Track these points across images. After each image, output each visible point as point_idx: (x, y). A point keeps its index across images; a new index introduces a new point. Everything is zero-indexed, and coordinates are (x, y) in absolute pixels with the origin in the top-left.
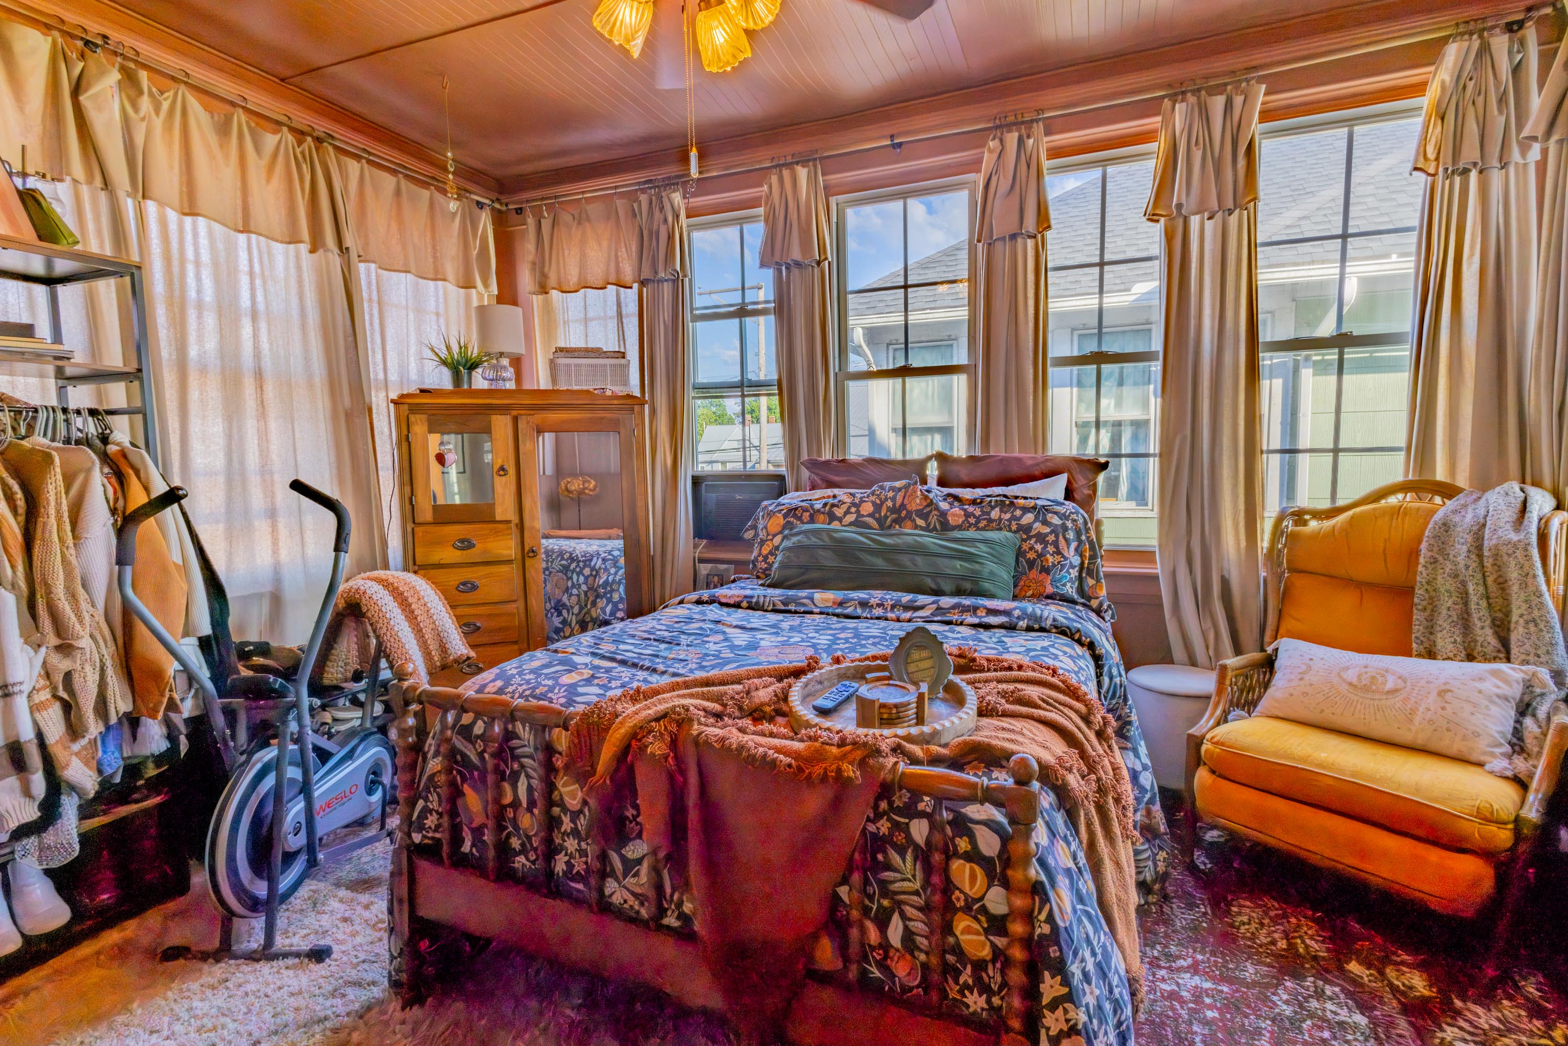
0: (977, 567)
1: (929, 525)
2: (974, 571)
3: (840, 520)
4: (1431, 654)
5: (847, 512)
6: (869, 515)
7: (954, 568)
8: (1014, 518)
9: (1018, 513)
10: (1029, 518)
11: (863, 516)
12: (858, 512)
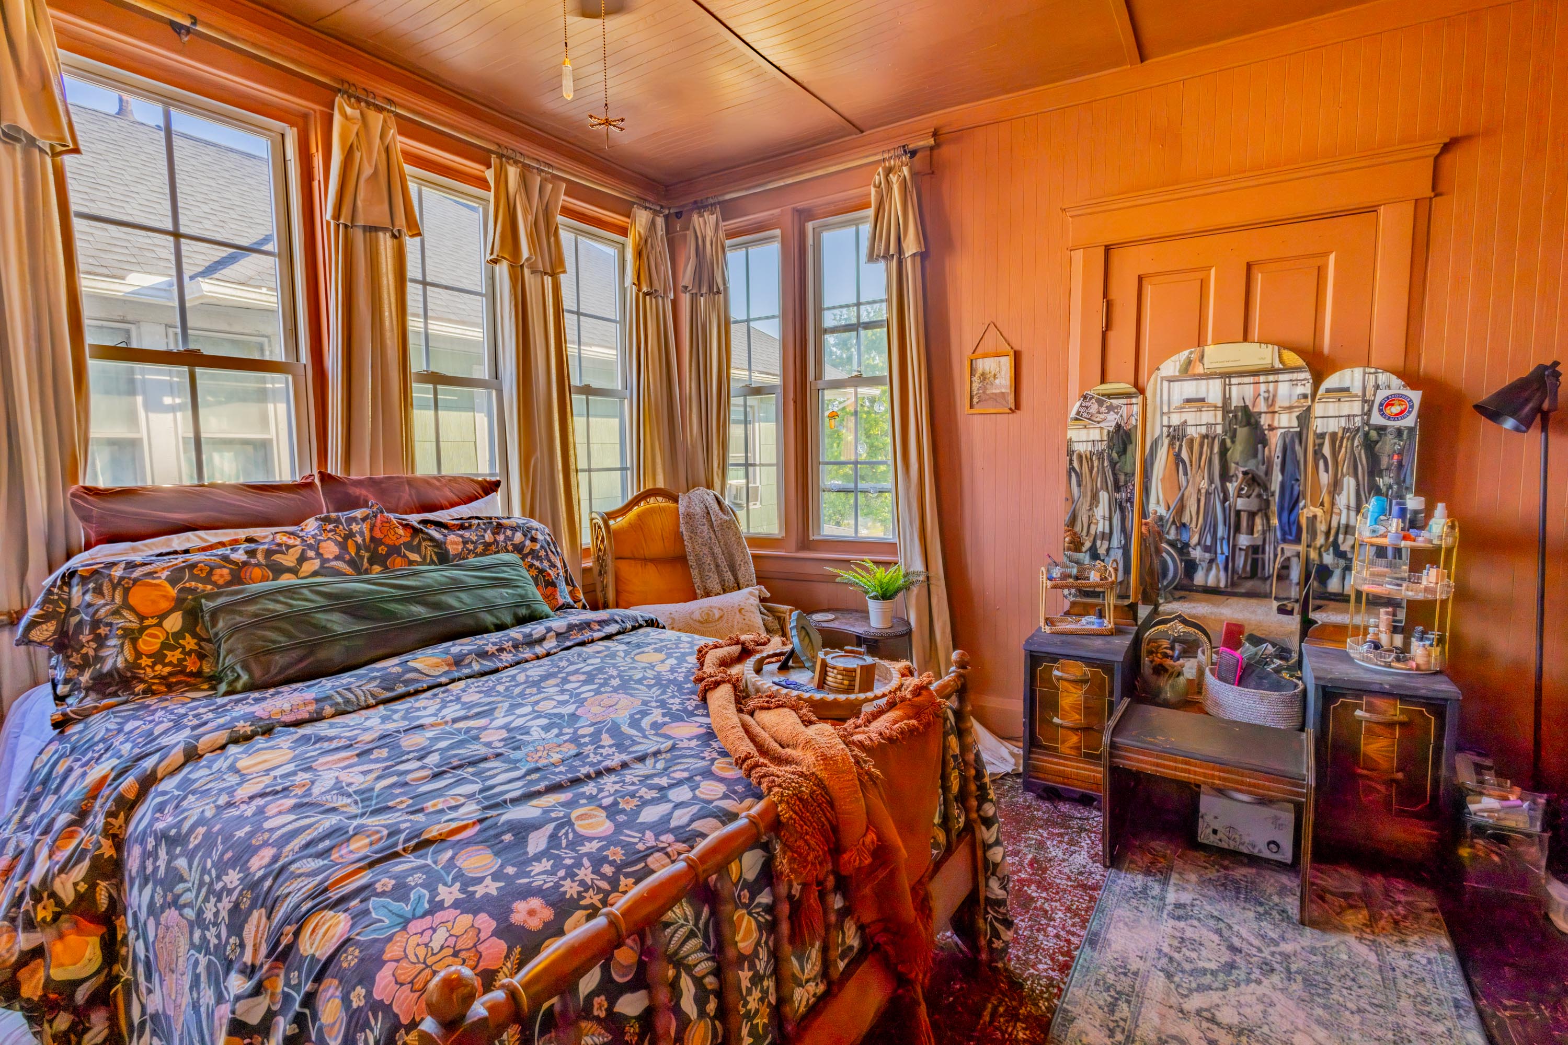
0: (520, 591)
1: (424, 558)
2: (521, 596)
3: (294, 571)
4: (708, 594)
5: (302, 559)
6: (337, 558)
7: (503, 598)
8: (508, 539)
9: (509, 533)
10: (518, 537)
11: (328, 560)
12: (319, 555)
